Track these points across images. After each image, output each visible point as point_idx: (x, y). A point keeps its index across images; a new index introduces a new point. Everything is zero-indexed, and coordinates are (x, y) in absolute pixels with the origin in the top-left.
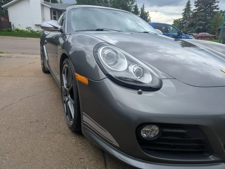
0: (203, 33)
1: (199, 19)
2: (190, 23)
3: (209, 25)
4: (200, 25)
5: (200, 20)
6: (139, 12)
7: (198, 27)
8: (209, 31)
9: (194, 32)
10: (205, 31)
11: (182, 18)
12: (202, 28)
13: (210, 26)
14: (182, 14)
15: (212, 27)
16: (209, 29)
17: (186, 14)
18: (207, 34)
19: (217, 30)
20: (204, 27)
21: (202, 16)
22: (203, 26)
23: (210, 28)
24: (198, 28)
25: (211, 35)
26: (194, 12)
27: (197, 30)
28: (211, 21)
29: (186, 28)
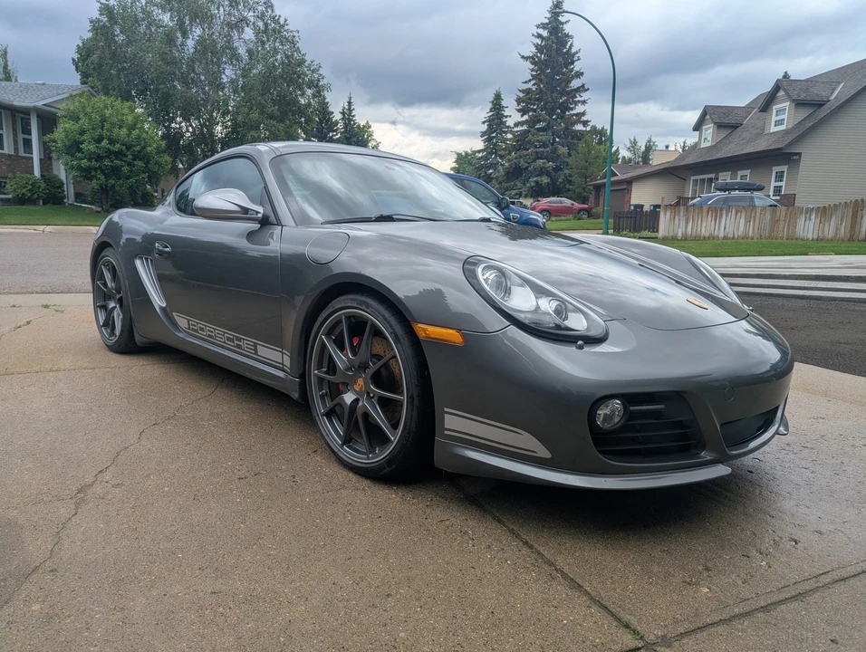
0: (551, 199)
1: (537, 153)
2: (510, 166)
3: (567, 172)
4: (542, 172)
5: (538, 156)
6: (337, 123)
7: (535, 179)
8: (569, 190)
9: (526, 196)
10: (556, 191)
11: (482, 148)
12: (548, 183)
13: (570, 176)
14: (482, 136)
15: (576, 179)
16: (568, 186)
17: (494, 135)
18: (567, 202)
19: (591, 188)
20: (553, 181)
21: (544, 145)
22: (548, 174)
23: (570, 182)
24: (537, 182)
25: (576, 204)
26: (517, 131)
27: (532, 187)
28: (569, 160)
29: (500, 183)
